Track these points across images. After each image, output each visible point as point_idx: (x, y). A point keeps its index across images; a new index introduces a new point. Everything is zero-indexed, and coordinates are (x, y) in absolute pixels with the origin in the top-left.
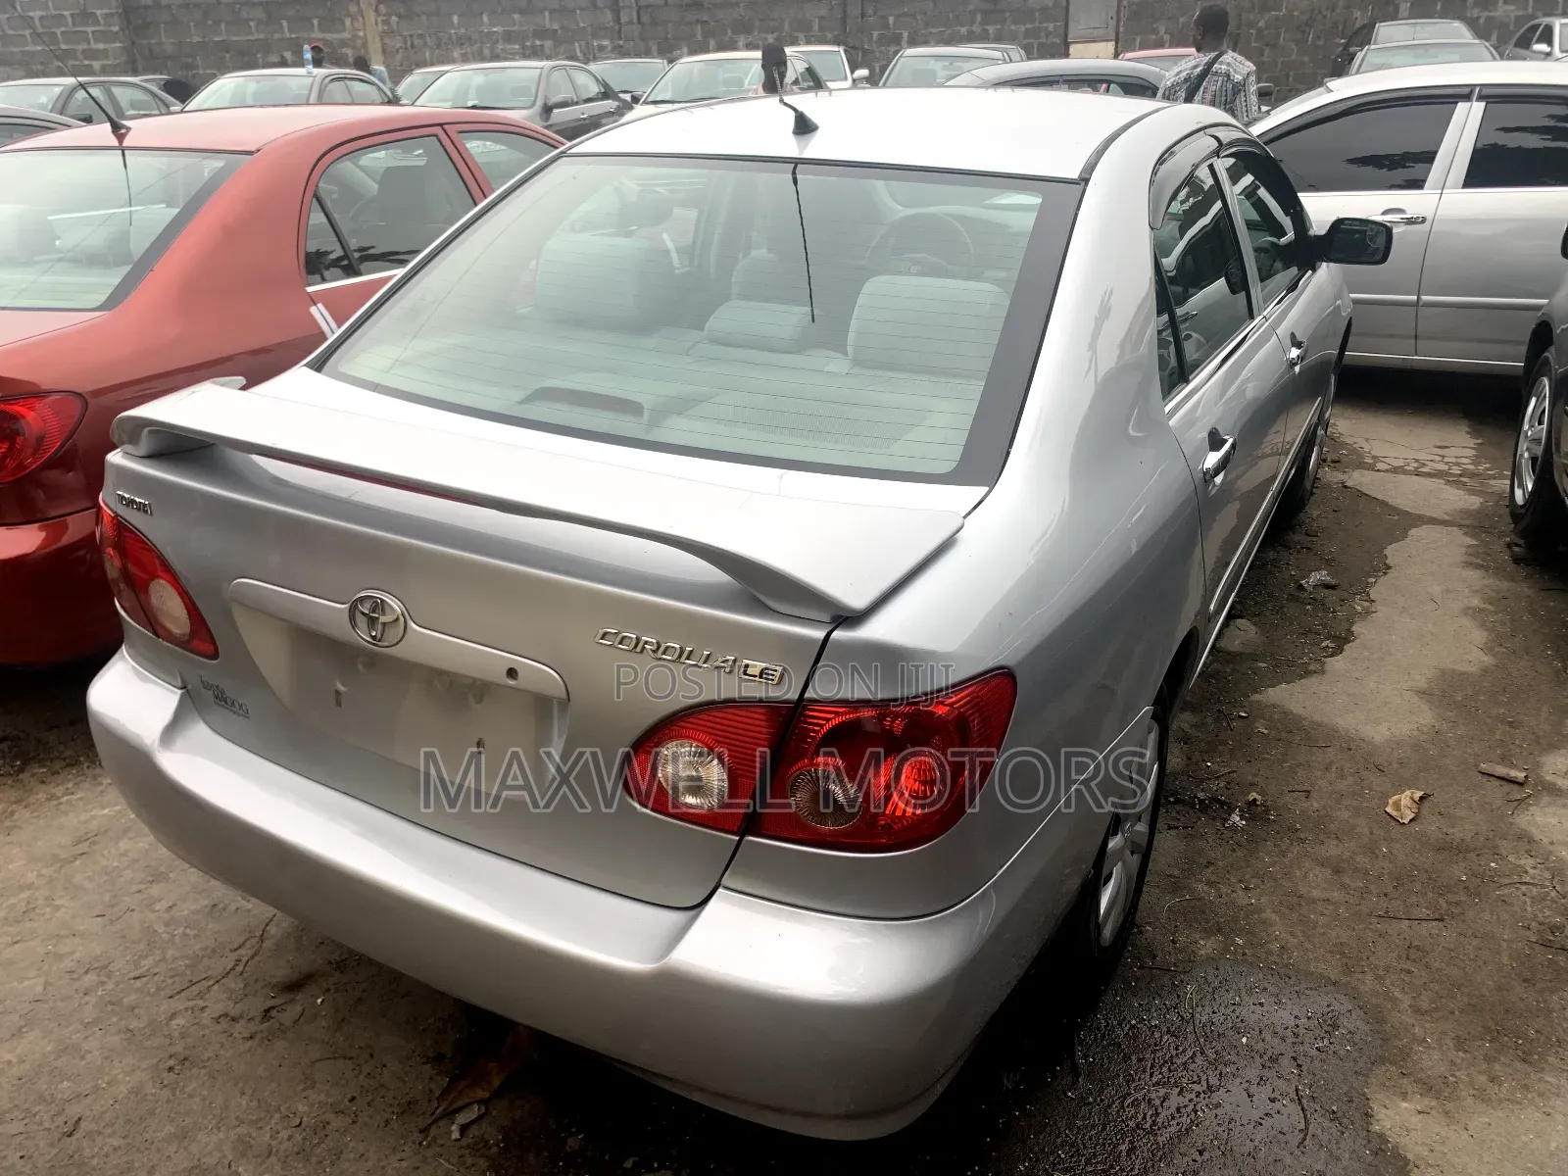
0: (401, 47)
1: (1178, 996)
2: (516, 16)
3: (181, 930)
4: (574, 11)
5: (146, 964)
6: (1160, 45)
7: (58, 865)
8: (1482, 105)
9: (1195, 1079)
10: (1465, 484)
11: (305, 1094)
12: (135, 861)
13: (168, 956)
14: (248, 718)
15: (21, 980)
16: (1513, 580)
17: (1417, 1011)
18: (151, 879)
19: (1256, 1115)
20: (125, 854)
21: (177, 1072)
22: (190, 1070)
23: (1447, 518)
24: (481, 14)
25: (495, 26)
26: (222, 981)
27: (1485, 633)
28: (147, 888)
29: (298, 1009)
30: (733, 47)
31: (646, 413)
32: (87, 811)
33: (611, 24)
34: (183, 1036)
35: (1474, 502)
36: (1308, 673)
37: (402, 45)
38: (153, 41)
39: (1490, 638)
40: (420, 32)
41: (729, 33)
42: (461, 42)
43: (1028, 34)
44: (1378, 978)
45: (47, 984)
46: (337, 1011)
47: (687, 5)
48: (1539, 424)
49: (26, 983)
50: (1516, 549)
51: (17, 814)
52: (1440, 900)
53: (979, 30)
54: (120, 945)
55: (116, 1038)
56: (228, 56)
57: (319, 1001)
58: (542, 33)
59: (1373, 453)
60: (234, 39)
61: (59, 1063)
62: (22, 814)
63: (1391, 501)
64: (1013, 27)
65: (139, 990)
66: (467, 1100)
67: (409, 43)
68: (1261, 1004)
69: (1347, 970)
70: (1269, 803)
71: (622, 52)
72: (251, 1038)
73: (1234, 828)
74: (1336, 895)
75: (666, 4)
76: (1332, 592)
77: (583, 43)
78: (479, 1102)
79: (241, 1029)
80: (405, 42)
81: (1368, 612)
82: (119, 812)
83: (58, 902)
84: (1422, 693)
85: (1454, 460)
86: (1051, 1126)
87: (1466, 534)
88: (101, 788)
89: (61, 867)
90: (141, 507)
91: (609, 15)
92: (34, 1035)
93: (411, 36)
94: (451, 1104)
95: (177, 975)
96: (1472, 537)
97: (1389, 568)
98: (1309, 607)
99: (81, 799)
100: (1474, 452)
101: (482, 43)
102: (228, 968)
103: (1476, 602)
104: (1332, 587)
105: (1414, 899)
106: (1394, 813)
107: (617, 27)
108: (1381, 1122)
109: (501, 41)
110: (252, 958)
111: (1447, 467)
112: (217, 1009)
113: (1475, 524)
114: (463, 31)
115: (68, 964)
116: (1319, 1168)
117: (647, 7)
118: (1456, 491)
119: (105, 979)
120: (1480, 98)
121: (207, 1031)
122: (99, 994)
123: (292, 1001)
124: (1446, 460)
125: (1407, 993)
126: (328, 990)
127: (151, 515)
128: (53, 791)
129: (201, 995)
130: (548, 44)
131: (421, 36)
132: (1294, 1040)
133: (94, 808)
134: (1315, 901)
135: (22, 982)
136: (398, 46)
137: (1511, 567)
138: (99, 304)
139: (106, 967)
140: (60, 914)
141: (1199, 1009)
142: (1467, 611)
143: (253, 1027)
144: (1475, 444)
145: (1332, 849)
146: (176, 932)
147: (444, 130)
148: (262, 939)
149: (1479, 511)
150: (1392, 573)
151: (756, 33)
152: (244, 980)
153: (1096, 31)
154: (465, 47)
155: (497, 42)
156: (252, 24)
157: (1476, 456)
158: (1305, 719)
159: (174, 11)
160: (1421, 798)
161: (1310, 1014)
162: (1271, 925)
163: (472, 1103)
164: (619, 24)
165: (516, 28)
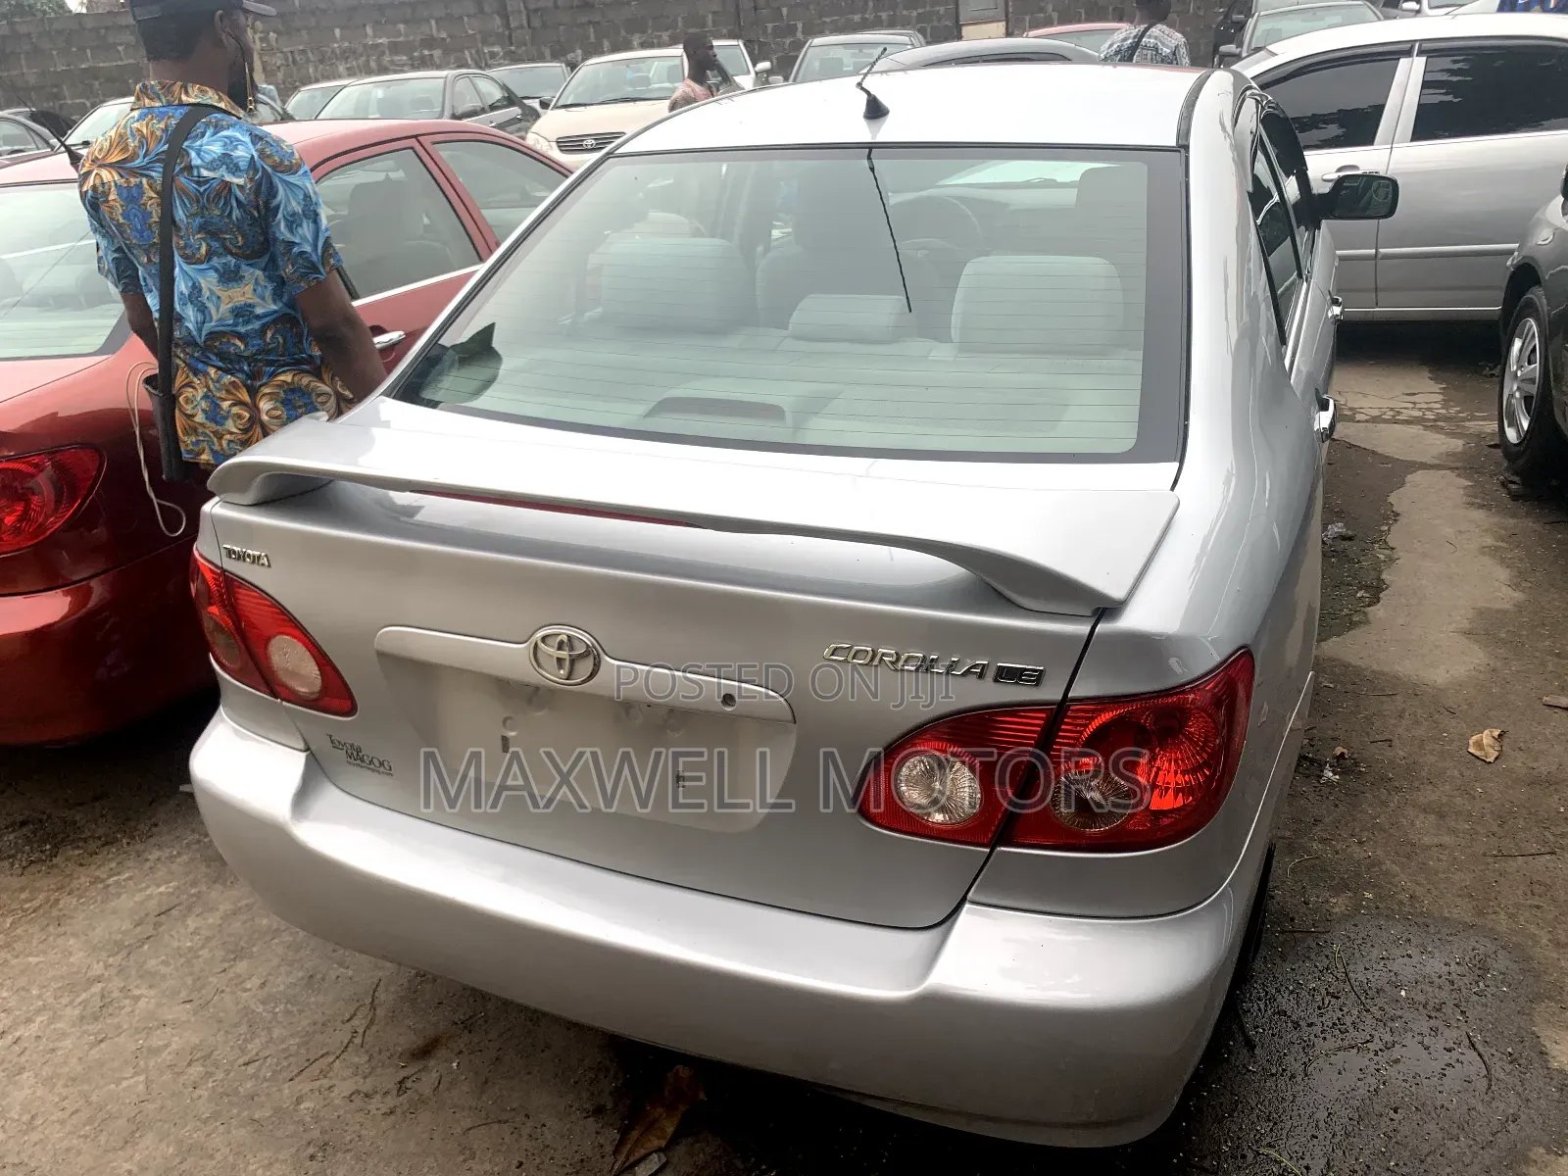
0: (282, 65)
1: (1327, 956)
2: (401, 27)
3: (282, 1007)
4: (461, 18)
5: (253, 1047)
6: (1049, 23)
7: (124, 953)
8: (1423, 59)
9: (1369, 1038)
10: (1442, 428)
11: (466, 1166)
12: (208, 939)
13: (275, 1036)
14: (392, 775)
15: (118, 1082)
16: (1514, 516)
17: (1558, 944)
18: (233, 956)
19: (1437, 1066)
20: (195, 932)
21: (320, 1159)
22: (335, 1155)
23: (1437, 462)
24: (365, 25)
25: (380, 38)
26: (342, 1057)
27: (1508, 570)
28: (231, 966)
29: (434, 1075)
30: (628, 47)
31: (788, 415)
32: (141, 890)
33: (501, 30)
34: (317, 1119)
35: (1457, 444)
36: (1353, 625)
37: (283, 62)
38: (14, 73)
39: (1512, 574)
40: (301, 48)
41: (623, 33)
42: (346, 55)
43: (921, 18)
44: (1511, 916)
45: (148, 1083)
46: (477, 1073)
47: (577, 7)
48: (1529, 364)
49: (125, 1084)
50: (1513, 487)
51: (61, 902)
52: (1546, 833)
53: (872, 17)
54: (219, 1030)
55: (243, 1132)
56: (97, 83)
57: (455, 1064)
58: (430, 42)
59: (1350, 406)
60: (101, 65)
61: (184, 1167)
62: (68, 902)
63: (1379, 450)
64: (905, 12)
65: (255, 1076)
66: (643, 1152)
67: (290, 58)
68: (1410, 956)
69: (1480, 913)
70: (1356, 756)
71: (514, 58)
72: (391, 1113)
73: (1329, 783)
74: (1447, 839)
75: (556, 7)
76: (1350, 543)
77: (473, 52)
78: (659, 1150)
79: (377, 1105)
80: (287, 59)
81: (1391, 560)
82: (178, 888)
83: (137, 992)
84: (1468, 633)
85: (1425, 406)
86: (1241, 1102)
87: (1459, 475)
88: (148, 864)
89: (129, 954)
90: (256, 560)
91: (498, 21)
92: (149, 1140)
93: (292, 52)
94: (627, 1158)
95: (291, 1055)
96: (1466, 478)
97: (1397, 515)
98: (1333, 560)
99: (130, 878)
100: (1441, 397)
101: (368, 56)
102: (346, 1041)
103: (1489, 541)
104: (1350, 539)
105: (1520, 835)
106: (1477, 753)
107: (507, 33)
108: (1557, 1059)
109: (387, 52)
110: (368, 1027)
111: (1420, 414)
112: (345, 1088)
113: (1465, 465)
114: (346, 44)
115: (166, 1056)
116: (1512, 1111)
117: (536, 10)
118: (1438, 436)
119: (213, 1069)
120: (1421, 53)
121: (341, 1112)
122: (210, 1085)
123: (425, 1069)
124: (1418, 406)
125: (1543, 928)
126: (461, 1052)
127: (269, 566)
128: (97, 873)
129: (323, 1073)
130: (437, 53)
131: (303, 52)
132: (1452, 987)
133: (148, 887)
134: (1429, 848)
135: (120, 1083)
136: (278, 64)
137: (1510, 504)
138: (99, 346)
139: (209, 1056)
140: (142, 1003)
141: (1351, 967)
142: (1484, 550)
143: (391, 1101)
144: (1440, 389)
145: (1428, 795)
146: (277, 1010)
147: (418, 141)
148: (373, 1007)
149: (1463, 453)
150: (1402, 520)
151: (650, 32)
152: (367, 1052)
153: (986, 12)
154: (349, 60)
155: (383, 53)
156: (120, 48)
157: (1443, 400)
158: (1364, 670)
159: (34, 40)
160: (1499, 735)
161: (1458, 960)
162: (1394, 876)
163: (650, 1154)
164: (509, 29)
165: (401, 39)
